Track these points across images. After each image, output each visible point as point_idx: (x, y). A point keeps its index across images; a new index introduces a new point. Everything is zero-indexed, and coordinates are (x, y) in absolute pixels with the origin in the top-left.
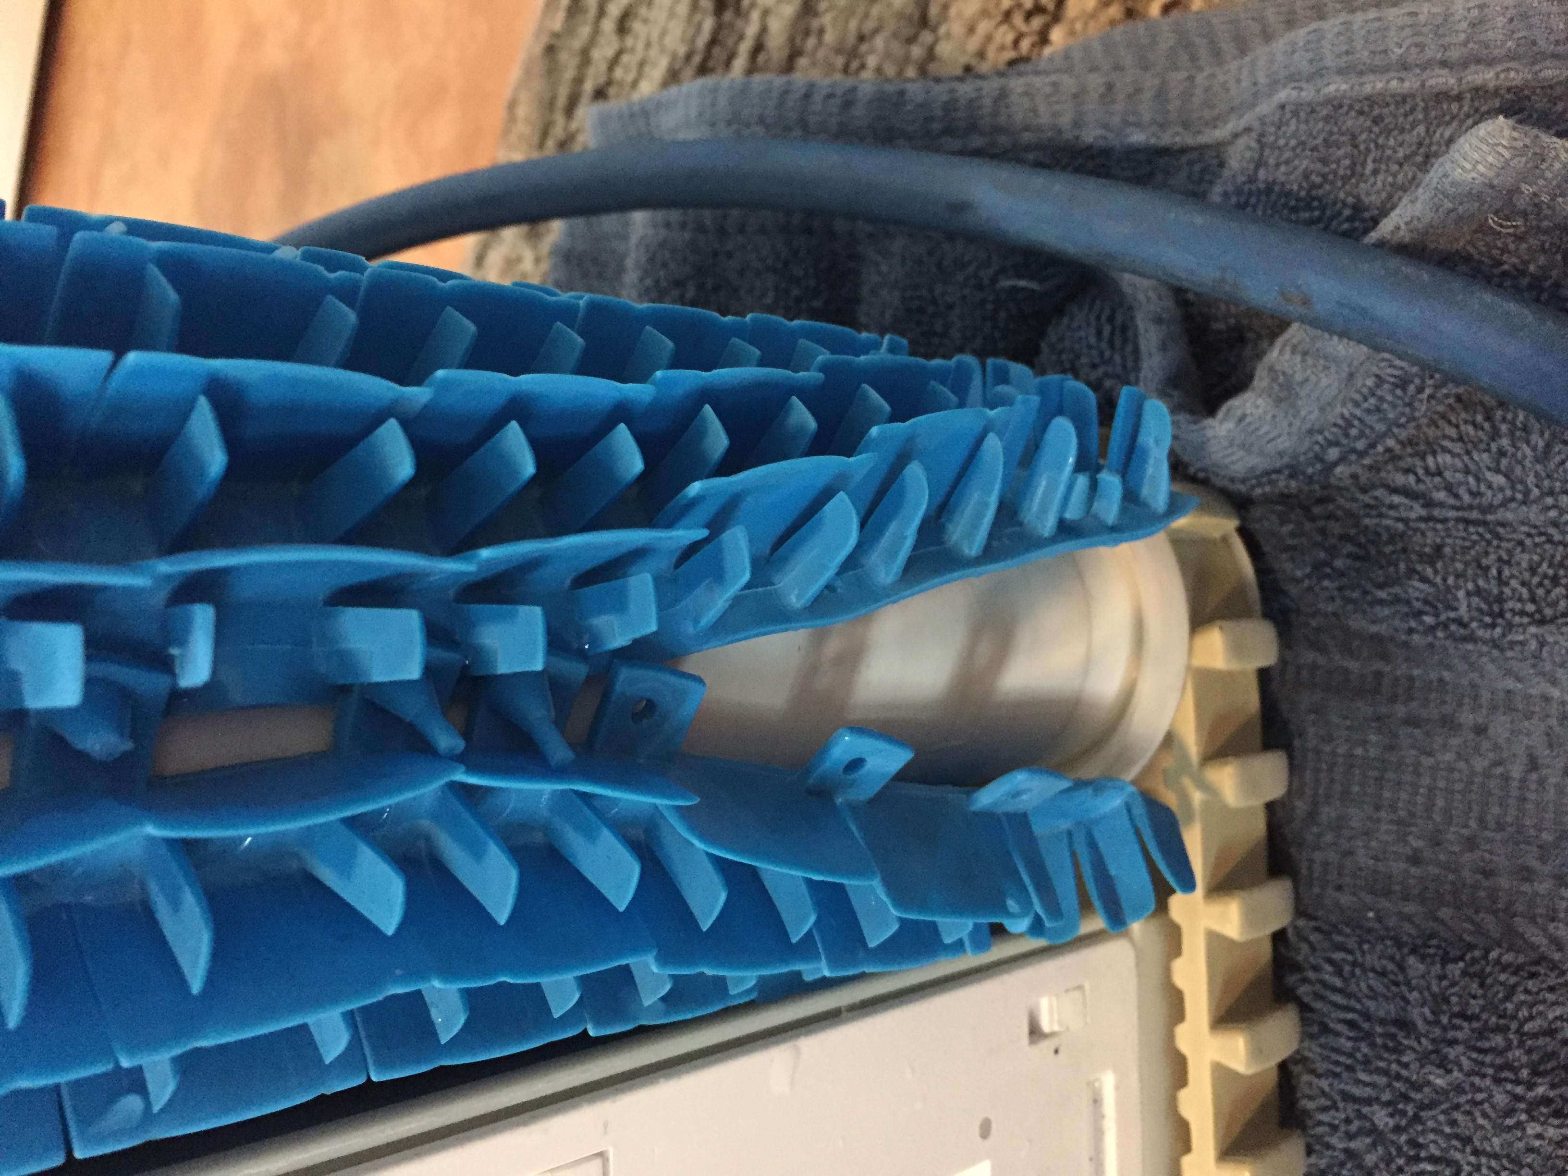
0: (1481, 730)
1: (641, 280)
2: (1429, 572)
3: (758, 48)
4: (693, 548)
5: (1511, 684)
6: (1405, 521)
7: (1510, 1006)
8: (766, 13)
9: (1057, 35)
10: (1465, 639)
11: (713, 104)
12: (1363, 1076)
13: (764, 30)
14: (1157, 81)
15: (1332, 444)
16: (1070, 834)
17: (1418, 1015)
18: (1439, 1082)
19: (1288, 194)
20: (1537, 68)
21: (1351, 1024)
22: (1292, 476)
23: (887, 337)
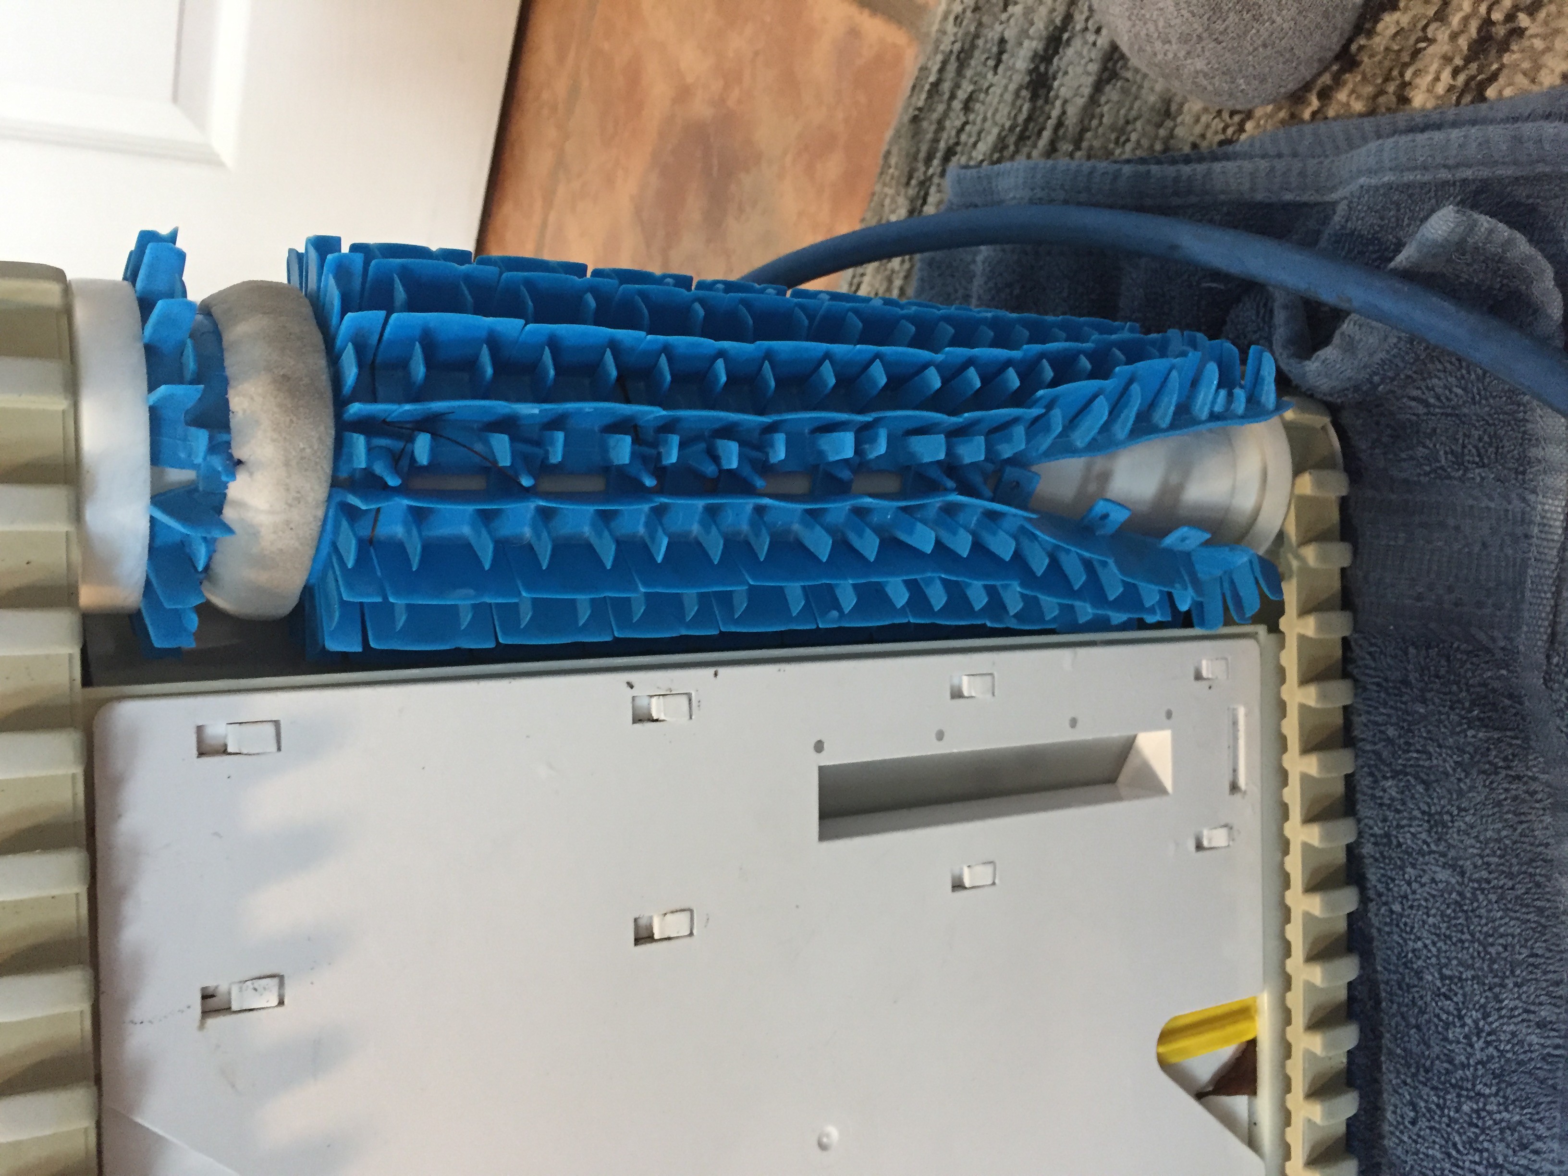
0: (1457, 528)
1: (986, 283)
2: (1428, 442)
3: (1060, 124)
4: (1037, 419)
5: (1470, 502)
6: (1418, 415)
7: (1462, 671)
8: (1065, 102)
9: (1249, 126)
10: (1446, 478)
11: (1033, 177)
12: (1382, 710)
13: (1064, 113)
14: (1300, 165)
15: (1375, 373)
16: (1221, 578)
17: (1413, 677)
18: (1422, 710)
19: (1362, 236)
20: (1494, 169)
21: (1378, 684)
22: (1354, 392)
23: (1128, 324)
